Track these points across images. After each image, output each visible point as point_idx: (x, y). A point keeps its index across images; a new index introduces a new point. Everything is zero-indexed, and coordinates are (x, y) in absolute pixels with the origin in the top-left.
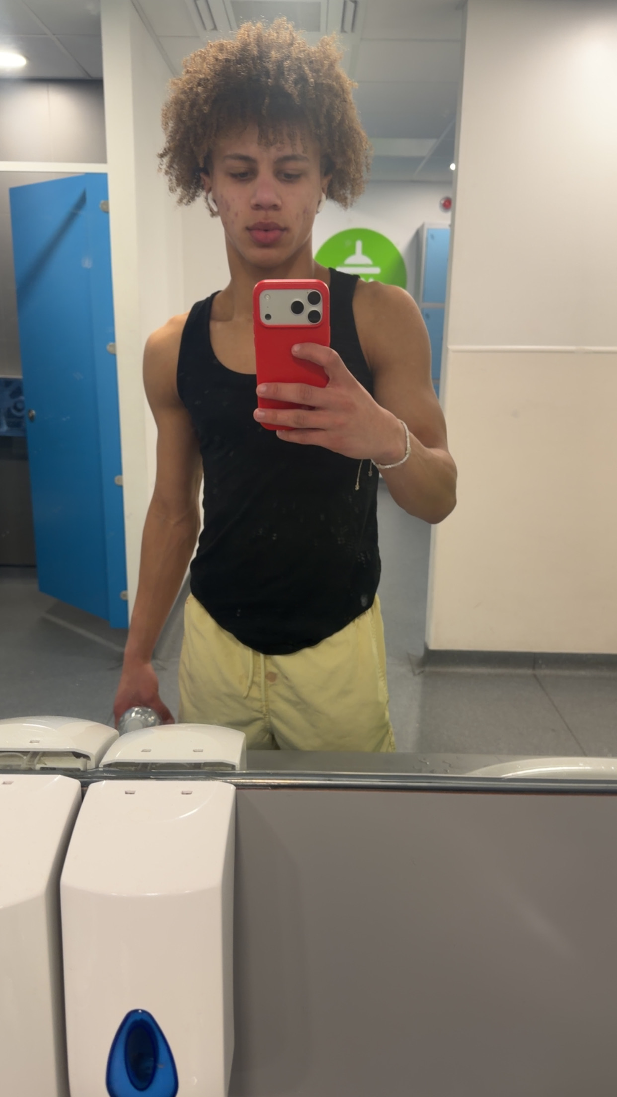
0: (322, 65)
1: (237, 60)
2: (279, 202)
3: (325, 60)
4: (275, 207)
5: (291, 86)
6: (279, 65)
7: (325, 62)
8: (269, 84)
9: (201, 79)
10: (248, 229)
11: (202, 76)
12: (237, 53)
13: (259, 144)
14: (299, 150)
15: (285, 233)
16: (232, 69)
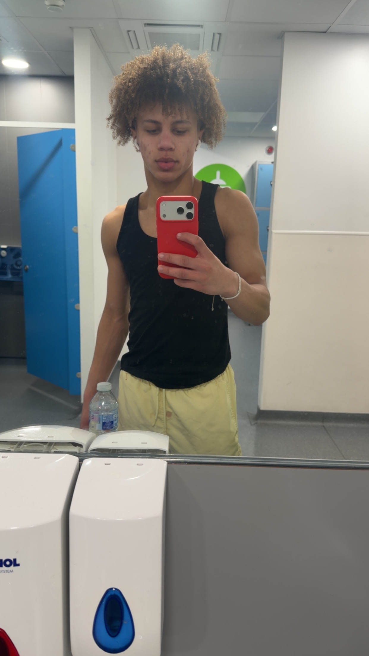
0: (199, 70)
1: (151, 68)
2: (173, 147)
3: (201, 68)
4: (171, 149)
5: (181, 83)
6: (174, 71)
7: (200, 69)
8: (168, 82)
9: (130, 79)
10: (156, 161)
11: (131, 77)
12: (151, 64)
13: (163, 114)
14: (185, 118)
15: (177, 164)
16: (148, 73)
